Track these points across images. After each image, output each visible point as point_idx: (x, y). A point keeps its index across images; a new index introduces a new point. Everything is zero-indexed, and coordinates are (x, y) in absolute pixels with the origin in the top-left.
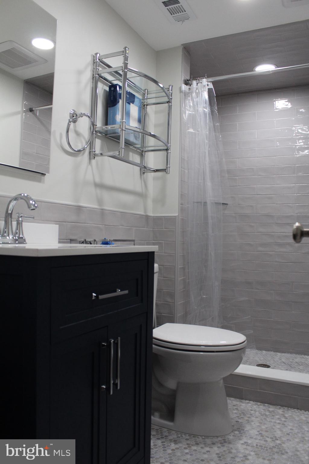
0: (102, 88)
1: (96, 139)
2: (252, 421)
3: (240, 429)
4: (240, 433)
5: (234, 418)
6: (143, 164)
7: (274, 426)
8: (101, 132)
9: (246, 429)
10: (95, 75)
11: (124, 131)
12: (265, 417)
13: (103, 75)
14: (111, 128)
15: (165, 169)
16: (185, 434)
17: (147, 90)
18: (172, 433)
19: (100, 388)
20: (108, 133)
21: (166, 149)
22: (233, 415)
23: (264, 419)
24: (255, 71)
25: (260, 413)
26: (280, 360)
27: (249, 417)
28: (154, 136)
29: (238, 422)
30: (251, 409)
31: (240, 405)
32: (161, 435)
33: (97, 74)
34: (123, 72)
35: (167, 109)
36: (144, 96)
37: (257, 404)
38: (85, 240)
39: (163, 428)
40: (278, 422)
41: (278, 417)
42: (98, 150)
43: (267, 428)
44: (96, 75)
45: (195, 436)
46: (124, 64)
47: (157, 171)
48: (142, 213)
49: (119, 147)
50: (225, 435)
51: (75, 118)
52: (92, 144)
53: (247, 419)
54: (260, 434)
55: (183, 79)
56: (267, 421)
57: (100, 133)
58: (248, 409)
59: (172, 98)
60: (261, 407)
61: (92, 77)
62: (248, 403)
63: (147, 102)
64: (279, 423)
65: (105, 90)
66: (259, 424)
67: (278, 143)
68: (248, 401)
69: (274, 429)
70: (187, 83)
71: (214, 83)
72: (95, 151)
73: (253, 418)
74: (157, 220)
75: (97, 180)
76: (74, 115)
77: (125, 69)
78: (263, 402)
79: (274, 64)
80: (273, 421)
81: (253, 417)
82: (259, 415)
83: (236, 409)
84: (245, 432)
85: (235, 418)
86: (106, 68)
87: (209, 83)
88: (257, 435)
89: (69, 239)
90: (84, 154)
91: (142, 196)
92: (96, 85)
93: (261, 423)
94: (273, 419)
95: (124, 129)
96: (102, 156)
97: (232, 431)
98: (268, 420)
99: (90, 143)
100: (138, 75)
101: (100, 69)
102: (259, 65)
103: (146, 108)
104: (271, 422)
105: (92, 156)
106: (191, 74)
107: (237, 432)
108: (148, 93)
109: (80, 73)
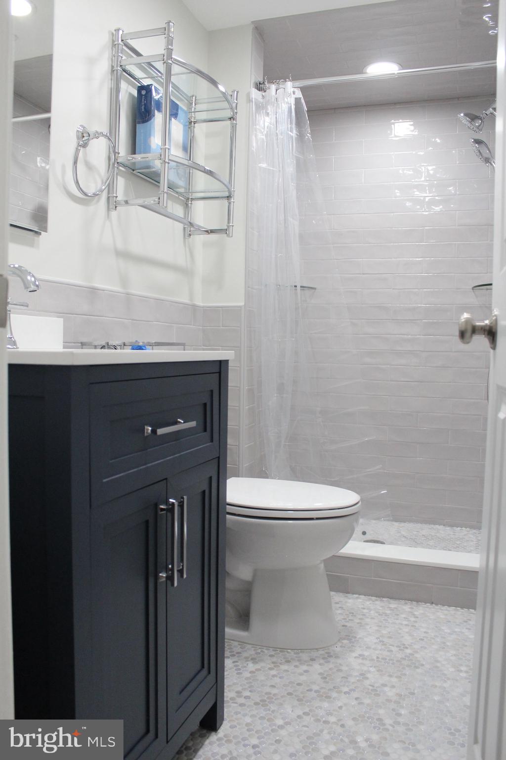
0: (127, 91)
1: (118, 177)
2: (367, 624)
3: (349, 636)
4: (350, 643)
5: (339, 620)
6: (188, 219)
7: (400, 629)
8: (126, 165)
9: (358, 637)
10: (115, 66)
11: (167, 164)
12: (386, 618)
13: (128, 68)
14: (142, 158)
15: (224, 230)
16: (268, 648)
17: (196, 97)
18: (246, 648)
19: (156, 577)
20: (137, 166)
21: (228, 197)
22: (338, 615)
23: (384, 620)
24: (366, 73)
25: (377, 612)
26: (398, 532)
27: (360, 619)
28: (210, 173)
29: (346, 626)
30: (362, 606)
31: (346, 602)
32: (230, 652)
33: (119, 65)
34: (165, 64)
35: (229, 130)
36: (191, 107)
37: (370, 600)
38: (108, 344)
39: (232, 642)
40: (405, 623)
41: (403, 616)
42: (120, 195)
43: (389, 632)
44: (117, 67)
45: (282, 650)
46: (166, 50)
47: (212, 231)
48: (187, 301)
49: (159, 191)
50: (329, 646)
51: (86, 140)
52: (111, 186)
53: (358, 621)
54: (380, 641)
55: (253, 81)
56: (389, 623)
57: (124, 166)
58: (359, 608)
59: (236, 113)
60: (378, 602)
61: (110, 71)
62: (357, 598)
63: (195, 118)
64: (406, 625)
65: (130, 94)
66: (377, 628)
67: (397, 191)
68: (357, 596)
69: (400, 634)
70: (260, 87)
71: (303, 90)
72: (117, 197)
73: (368, 620)
74: (210, 313)
75: (120, 245)
76: (84, 135)
77: (168, 59)
78: (380, 596)
79: (398, 64)
80: (397, 622)
81: (368, 618)
82: (376, 614)
83: (340, 607)
84: (358, 641)
85: (341, 621)
86: (133, 57)
87: (296, 90)
88: (375, 643)
89: (80, 342)
90: (98, 201)
91: (186, 272)
92: (118, 85)
93: (381, 626)
94: (397, 619)
95: (167, 160)
96: (127, 205)
97: (339, 640)
98: (391, 622)
99: (109, 184)
100: (189, 71)
101: (124, 58)
102: (373, 63)
103: (194, 127)
104: (394, 623)
105: (112, 204)
106: (265, 74)
107: (345, 642)
108: (196, 102)
109: (91, 61)
